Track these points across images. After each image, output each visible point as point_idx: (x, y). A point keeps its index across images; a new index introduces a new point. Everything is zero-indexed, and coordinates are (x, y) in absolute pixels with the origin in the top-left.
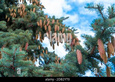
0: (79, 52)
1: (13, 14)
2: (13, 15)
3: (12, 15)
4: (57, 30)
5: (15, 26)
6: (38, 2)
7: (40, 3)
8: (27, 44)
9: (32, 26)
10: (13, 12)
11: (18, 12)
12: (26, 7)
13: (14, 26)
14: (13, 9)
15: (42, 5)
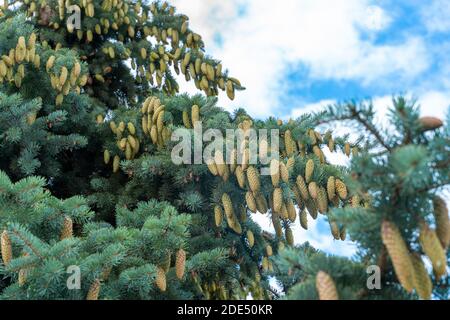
0: (325, 281)
1: (127, 141)
2: (128, 146)
3: (125, 147)
4: (281, 177)
5: (141, 187)
6: (215, 70)
7: (223, 71)
8: (182, 253)
9: (194, 176)
10: (126, 133)
11: (145, 130)
12: (164, 109)
13: (135, 188)
14: (122, 124)
15: (230, 79)
